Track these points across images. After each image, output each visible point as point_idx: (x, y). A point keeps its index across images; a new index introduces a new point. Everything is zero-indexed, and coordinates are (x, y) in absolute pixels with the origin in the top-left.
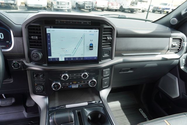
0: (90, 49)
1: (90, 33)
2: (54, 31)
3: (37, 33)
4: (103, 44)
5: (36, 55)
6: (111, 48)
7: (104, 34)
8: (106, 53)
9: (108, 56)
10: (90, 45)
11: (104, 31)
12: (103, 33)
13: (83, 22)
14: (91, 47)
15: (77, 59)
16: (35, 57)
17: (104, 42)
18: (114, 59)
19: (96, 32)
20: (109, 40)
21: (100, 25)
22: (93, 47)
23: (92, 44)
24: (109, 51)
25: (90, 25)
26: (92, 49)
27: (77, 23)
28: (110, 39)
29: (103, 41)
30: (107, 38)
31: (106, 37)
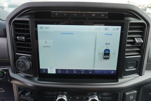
0: (105, 58)
1: (107, 32)
2: (48, 28)
3: (23, 31)
4: (127, 50)
5: (22, 64)
6: (140, 56)
7: (130, 34)
8: (131, 65)
9: (135, 69)
10: (105, 51)
11: (130, 29)
12: (129, 31)
13: (94, 14)
14: (107, 54)
15: (83, 72)
16: (20, 67)
17: (128, 47)
18: (144, 75)
19: (116, 31)
20: (139, 43)
21: (123, 19)
22: (110, 55)
23: (109, 50)
24: (137, 62)
25: (106, 19)
26: (108, 58)
27: (84, 15)
28: (140, 41)
29: (127, 45)
30: (134, 40)
31: (133, 38)
